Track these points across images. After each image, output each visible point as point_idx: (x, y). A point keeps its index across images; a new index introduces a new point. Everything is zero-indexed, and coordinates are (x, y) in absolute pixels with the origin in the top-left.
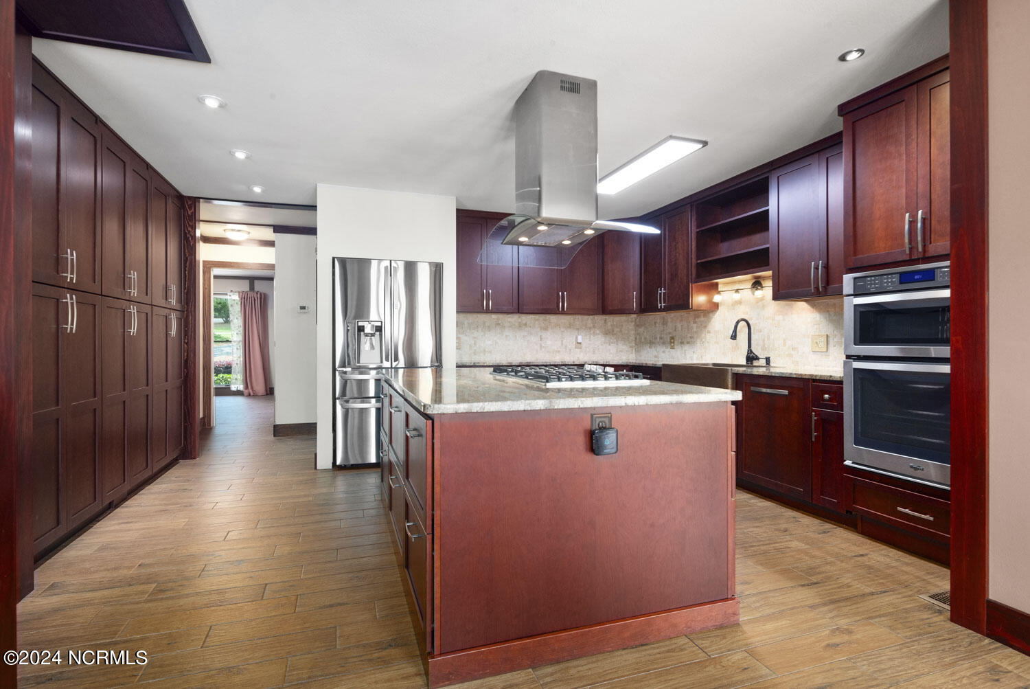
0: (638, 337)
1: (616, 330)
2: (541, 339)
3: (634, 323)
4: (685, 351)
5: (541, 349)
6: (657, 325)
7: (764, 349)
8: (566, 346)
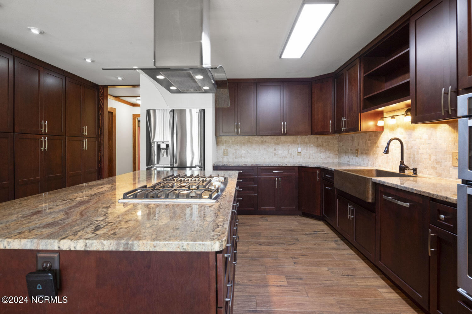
0: (340, 148)
1: (325, 144)
2: (275, 150)
3: (337, 140)
4: (364, 158)
5: (275, 156)
6: (349, 141)
7: (414, 161)
8: (291, 154)
